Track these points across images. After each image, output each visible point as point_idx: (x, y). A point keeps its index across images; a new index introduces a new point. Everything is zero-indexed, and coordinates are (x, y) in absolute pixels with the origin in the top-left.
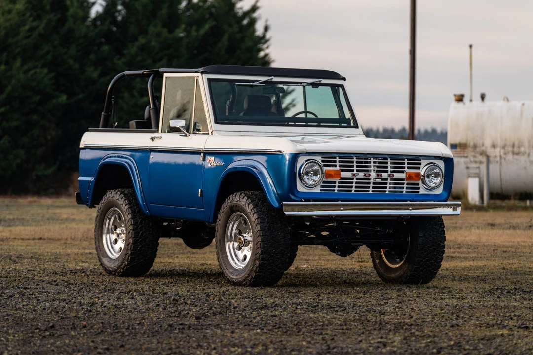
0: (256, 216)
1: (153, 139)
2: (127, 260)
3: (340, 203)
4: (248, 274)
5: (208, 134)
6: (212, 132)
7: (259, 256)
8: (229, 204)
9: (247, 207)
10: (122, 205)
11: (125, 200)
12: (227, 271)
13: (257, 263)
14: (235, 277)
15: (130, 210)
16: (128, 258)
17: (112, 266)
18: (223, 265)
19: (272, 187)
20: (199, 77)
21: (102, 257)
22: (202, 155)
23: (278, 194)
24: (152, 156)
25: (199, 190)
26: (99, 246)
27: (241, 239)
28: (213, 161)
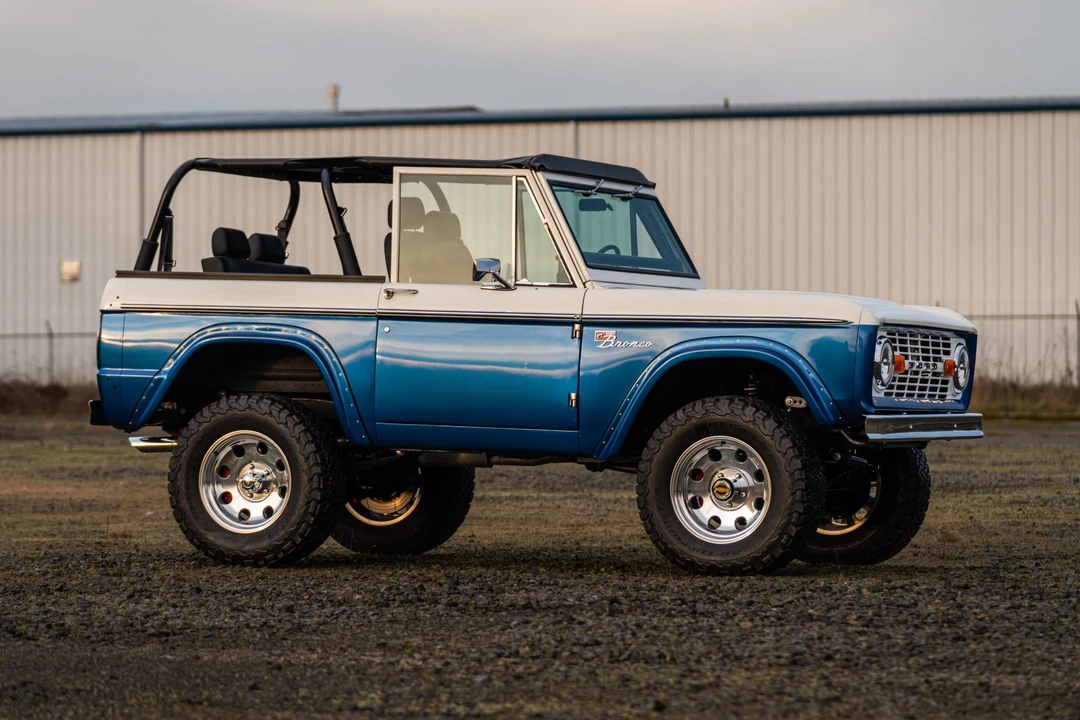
0: (787, 443)
1: (390, 294)
2: (302, 536)
3: (905, 416)
4: (763, 552)
5: (574, 286)
6: (584, 284)
7: (799, 517)
8: (694, 421)
9: (761, 426)
10: (281, 426)
11: (290, 415)
12: (685, 549)
13: (793, 530)
14: (719, 558)
15: (308, 434)
16: (306, 531)
17: (248, 547)
18: (670, 536)
19: (820, 387)
20: (525, 177)
21: (203, 531)
22: (577, 327)
23: (834, 401)
24: (387, 329)
25: (570, 395)
26: (191, 508)
27: (725, 487)
28: (612, 338)
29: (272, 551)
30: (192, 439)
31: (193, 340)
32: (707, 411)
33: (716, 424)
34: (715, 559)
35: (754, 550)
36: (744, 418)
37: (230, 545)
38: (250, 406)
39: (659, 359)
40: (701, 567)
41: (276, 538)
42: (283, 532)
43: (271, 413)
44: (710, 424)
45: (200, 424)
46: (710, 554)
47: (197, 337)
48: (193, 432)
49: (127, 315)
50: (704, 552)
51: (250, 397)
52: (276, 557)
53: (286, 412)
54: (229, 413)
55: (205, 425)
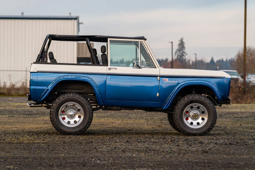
1: (110, 69)
5: (156, 68)
6: (158, 67)
8: (190, 100)
9: (206, 101)
12: (187, 130)
17: (73, 131)
18: (183, 127)
19: (218, 92)
20: (142, 42)
21: (60, 127)
22: (158, 78)
23: (221, 95)
24: (109, 77)
25: (157, 94)
26: (57, 121)
27: (196, 115)
28: (167, 80)
29: (79, 131)
30: (57, 104)
31: (57, 79)
32: (193, 97)
33: (195, 100)
34: (195, 132)
35: (204, 130)
36: (202, 99)
37: (68, 130)
38: (73, 96)
39: (179, 85)
40: (191, 134)
41: (80, 128)
42: (82, 127)
43: (79, 98)
44: (194, 100)
45: (60, 100)
46: (194, 131)
47: (58, 79)
48: (58, 102)
49: (38, 73)
50: (192, 130)
51: (73, 94)
52: (80, 133)
53: (83, 97)
54: (68, 98)
55: (61, 100)
